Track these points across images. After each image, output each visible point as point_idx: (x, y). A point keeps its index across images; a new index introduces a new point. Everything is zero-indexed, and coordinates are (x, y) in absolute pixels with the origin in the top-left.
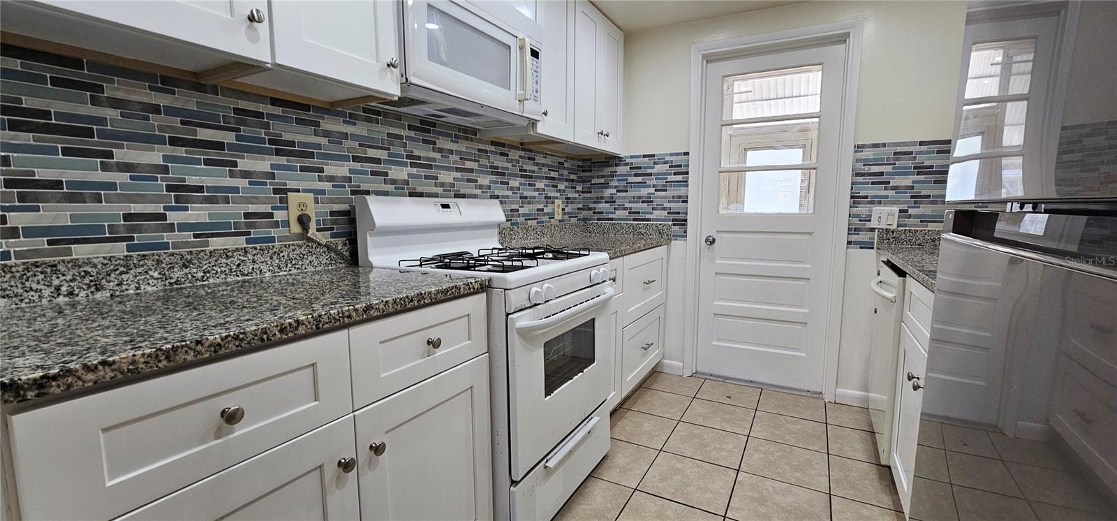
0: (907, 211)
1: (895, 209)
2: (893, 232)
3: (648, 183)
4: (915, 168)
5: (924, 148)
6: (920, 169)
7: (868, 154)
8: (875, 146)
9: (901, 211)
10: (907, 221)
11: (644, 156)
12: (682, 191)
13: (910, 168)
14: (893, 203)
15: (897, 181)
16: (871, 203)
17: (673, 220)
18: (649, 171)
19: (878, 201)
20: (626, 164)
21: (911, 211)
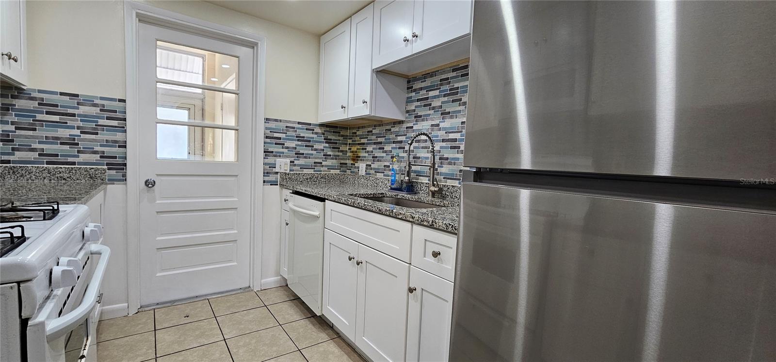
0: (293, 162)
1: (288, 160)
2: (288, 174)
3: (70, 123)
4: (297, 137)
5: (300, 126)
6: (300, 138)
7: (272, 125)
8: (276, 120)
9: (291, 162)
10: (294, 168)
11: (62, 94)
12: (119, 136)
13: (294, 136)
14: (287, 157)
15: (288, 144)
16: (275, 156)
17: (107, 164)
18: (70, 111)
19: (278, 155)
20: (33, 99)
21: (296, 162)
